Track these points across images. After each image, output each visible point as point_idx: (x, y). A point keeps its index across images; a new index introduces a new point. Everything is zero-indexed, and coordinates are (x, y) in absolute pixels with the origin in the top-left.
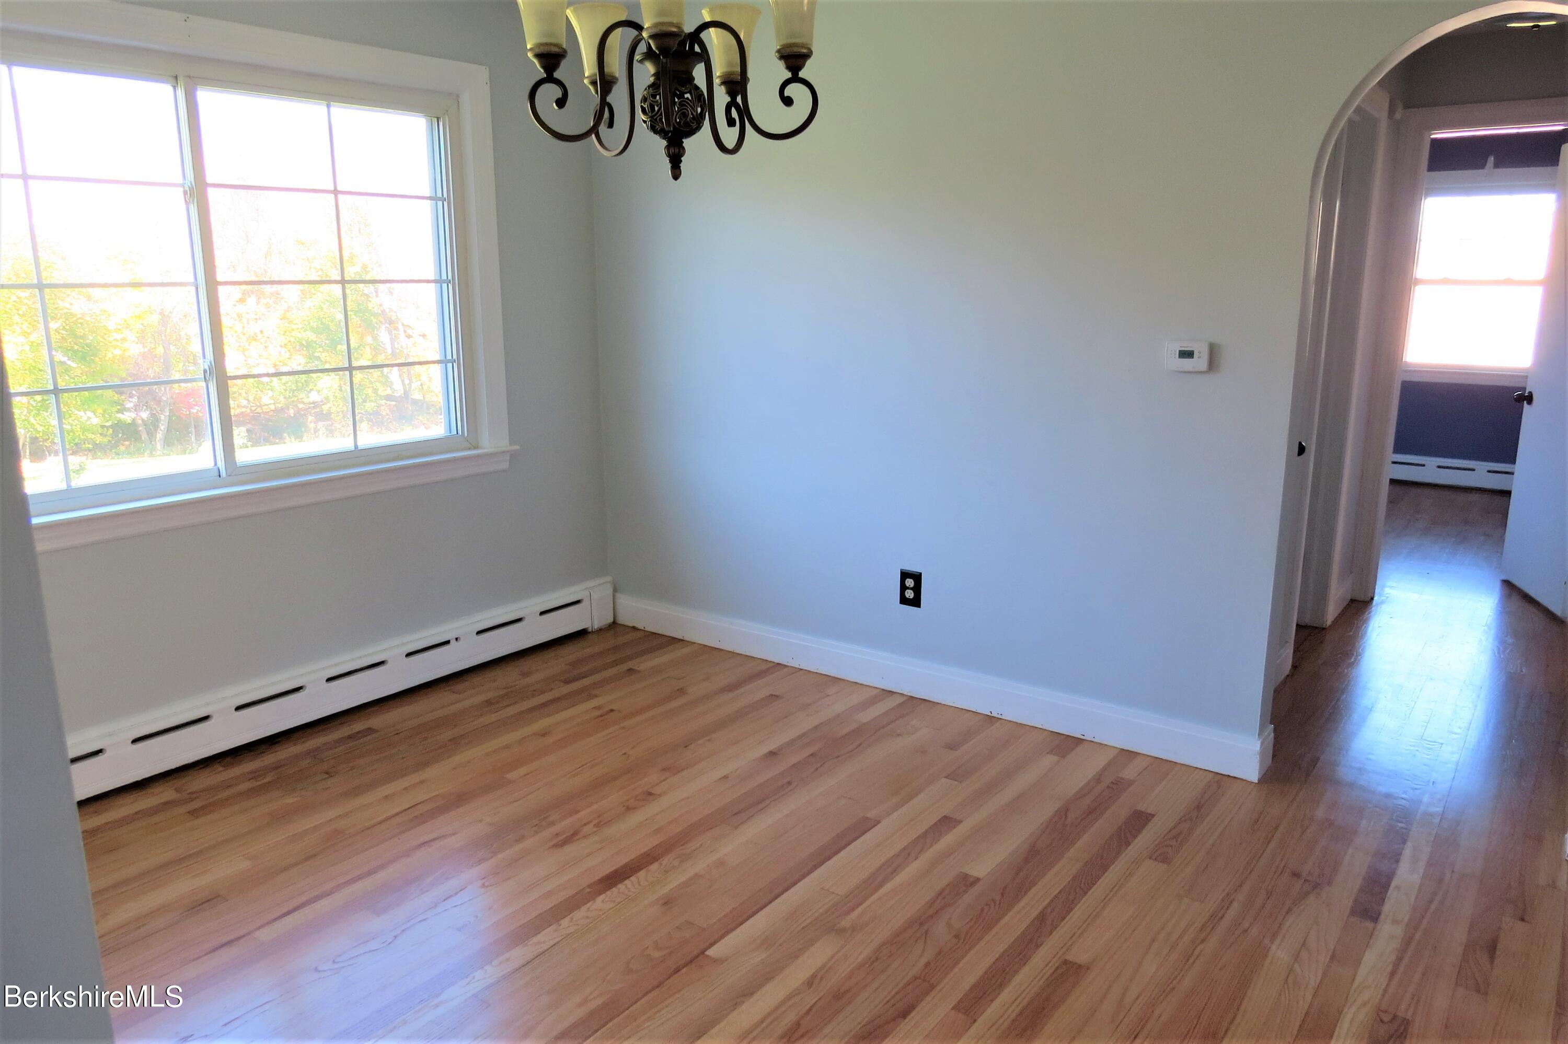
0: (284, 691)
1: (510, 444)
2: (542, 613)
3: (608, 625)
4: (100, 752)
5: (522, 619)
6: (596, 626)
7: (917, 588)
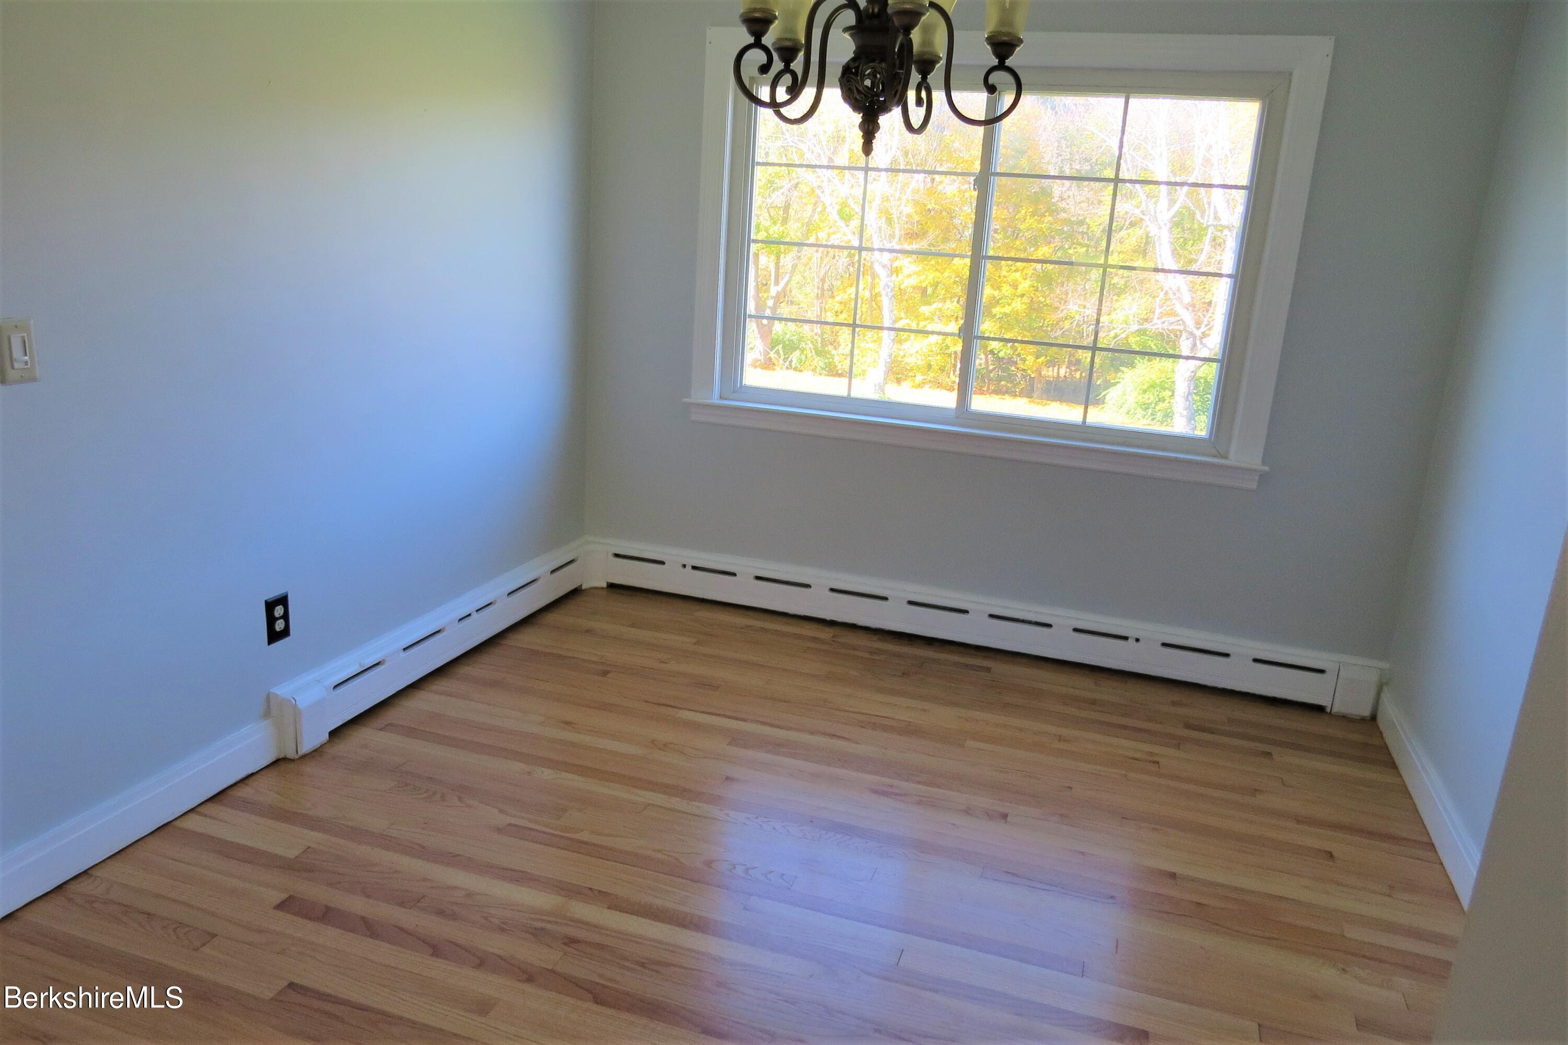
0: (957, 608)
1: (1263, 464)
2: (1256, 660)
3: (1358, 718)
4: (808, 586)
5: (1227, 655)
6: (1335, 710)
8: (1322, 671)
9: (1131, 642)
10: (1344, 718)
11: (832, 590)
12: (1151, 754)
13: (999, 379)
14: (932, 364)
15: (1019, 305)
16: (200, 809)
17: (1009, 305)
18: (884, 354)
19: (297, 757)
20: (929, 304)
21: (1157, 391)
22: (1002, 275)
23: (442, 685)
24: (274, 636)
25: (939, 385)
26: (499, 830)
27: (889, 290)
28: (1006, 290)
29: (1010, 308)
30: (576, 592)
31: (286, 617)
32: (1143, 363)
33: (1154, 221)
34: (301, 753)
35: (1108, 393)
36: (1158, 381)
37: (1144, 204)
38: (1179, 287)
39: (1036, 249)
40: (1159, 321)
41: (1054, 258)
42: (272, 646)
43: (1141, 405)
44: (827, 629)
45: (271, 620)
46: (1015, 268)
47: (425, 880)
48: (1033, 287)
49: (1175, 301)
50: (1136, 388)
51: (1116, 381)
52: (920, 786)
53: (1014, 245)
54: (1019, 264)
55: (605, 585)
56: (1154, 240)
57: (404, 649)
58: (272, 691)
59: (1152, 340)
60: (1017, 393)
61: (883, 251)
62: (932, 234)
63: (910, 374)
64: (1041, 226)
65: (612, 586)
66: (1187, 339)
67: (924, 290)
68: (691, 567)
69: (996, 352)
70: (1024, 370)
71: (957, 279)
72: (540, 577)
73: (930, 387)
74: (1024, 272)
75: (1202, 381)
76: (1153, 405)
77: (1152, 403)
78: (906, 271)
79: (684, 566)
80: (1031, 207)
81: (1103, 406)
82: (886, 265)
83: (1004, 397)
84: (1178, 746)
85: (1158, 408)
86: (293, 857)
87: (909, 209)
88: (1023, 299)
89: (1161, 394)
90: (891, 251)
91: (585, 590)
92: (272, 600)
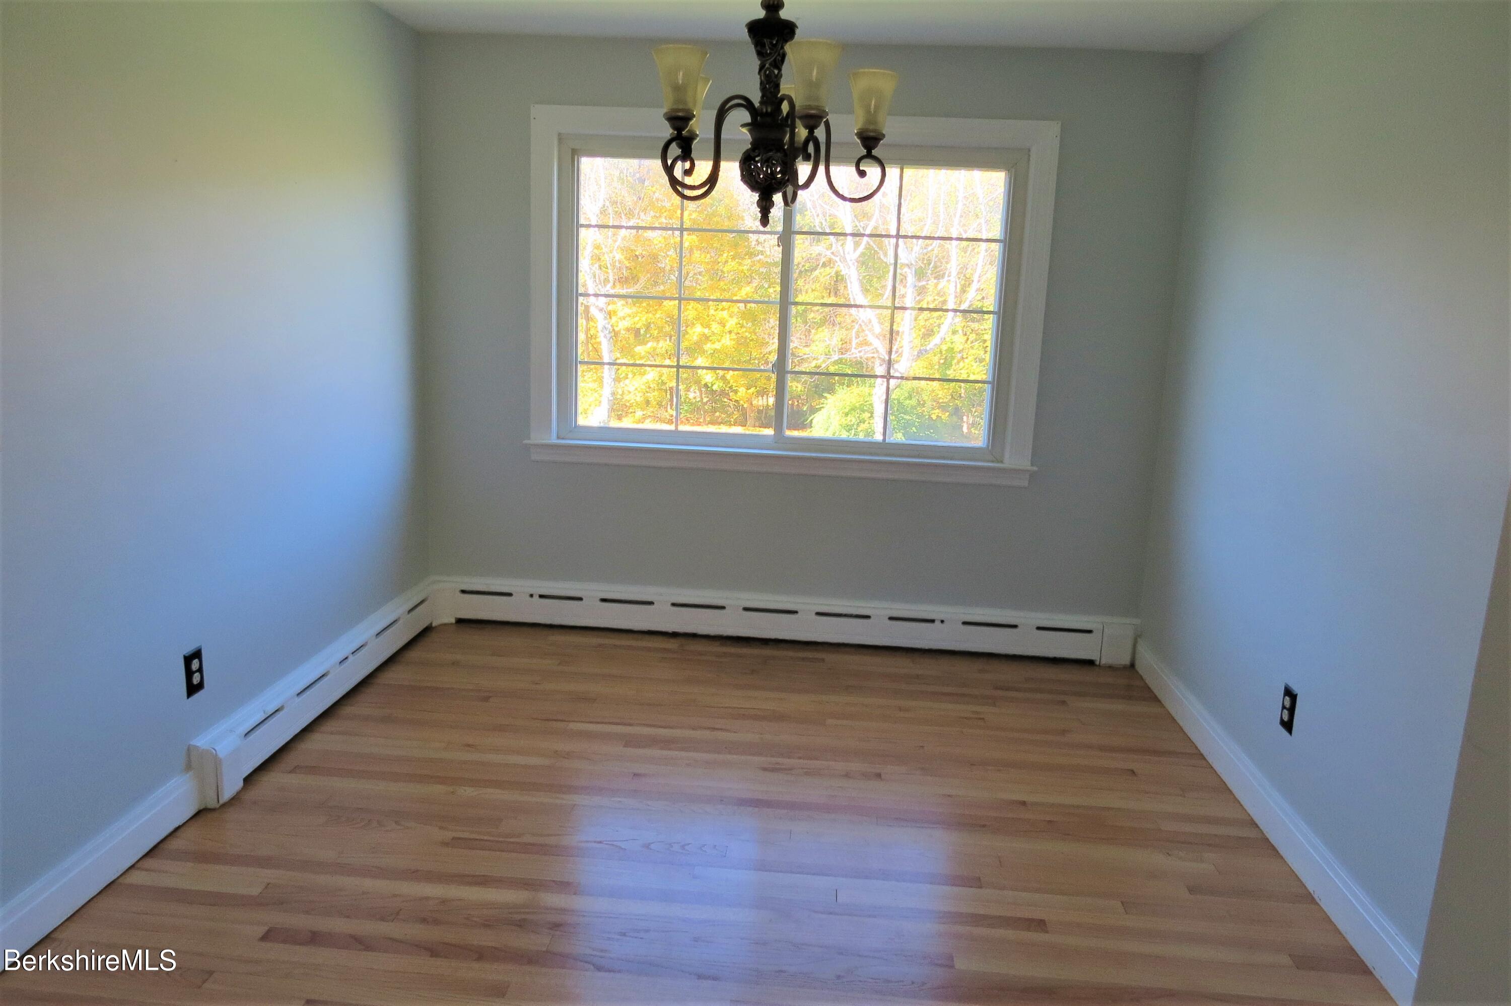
0: (787, 610)
1: (1033, 466)
2: (1039, 628)
3: (1121, 666)
4: (651, 603)
5: (1015, 626)
6: (1103, 662)
7: (1292, 710)
8: (1090, 632)
9: (937, 623)
10: (1111, 668)
11: (674, 605)
12: (977, 713)
13: (714, 410)
14: (649, 400)
15: (727, 341)
16: (139, 865)
17: (719, 341)
18: (607, 391)
19: (217, 806)
20: (644, 343)
21: (858, 413)
22: (710, 314)
23: (330, 725)
24: (193, 689)
25: (657, 419)
26: (445, 844)
27: (607, 332)
28: (715, 327)
29: (720, 344)
30: (427, 630)
31: (200, 670)
32: (843, 389)
33: (844, 261)
34: (221, 802)
35: (814, 417)
36: (857, 405)
37: (834, 245)
38: (870, 319)
39: (740, 289)
40: (857, 351)
41: (757, 297)
42: (190, 699)
43: (845, 426)
44: (672, 640)
45: (189, 674)
46: (722, 307)
47: (395, 896)
48: (739, 324)
49: (867, 332)
50: (839, 412)
51: (821, 406)
52: (801, 761)
53: (719, 285)
54: (724, 303)
55: (453, 621)
56: (845, 278)
57: (298, 694)
58: (191, 743)
59: (848, 368)
60: (732, 423)
61: (598, 297)
62: (643, 279)
63: (631, 410)
64: (742, 268)
65: (460, 621)
66: (881, 365)
67: (638, 330)
68: (538, 596)
69: (710, 385)
70: (736, 401)
71: (668, 319)
72: (399, 618)
73: (650, 422)
74: (731, 310)
75: (896, 402)
76: (855, 426)
77: (853, 425)
78: (621, 314)
79: (531, 596)
80: (732, 252)
81: (811, 430)
82: (603, 308)
83: (720, 426)
84: (994, 705)
85: (860, 429)
86: (257, 894)
87: (619, 256)
88: (731, 335)
89: (861, 416)
90: (606, 296)
91: (436, 627)
92: (190, 653)
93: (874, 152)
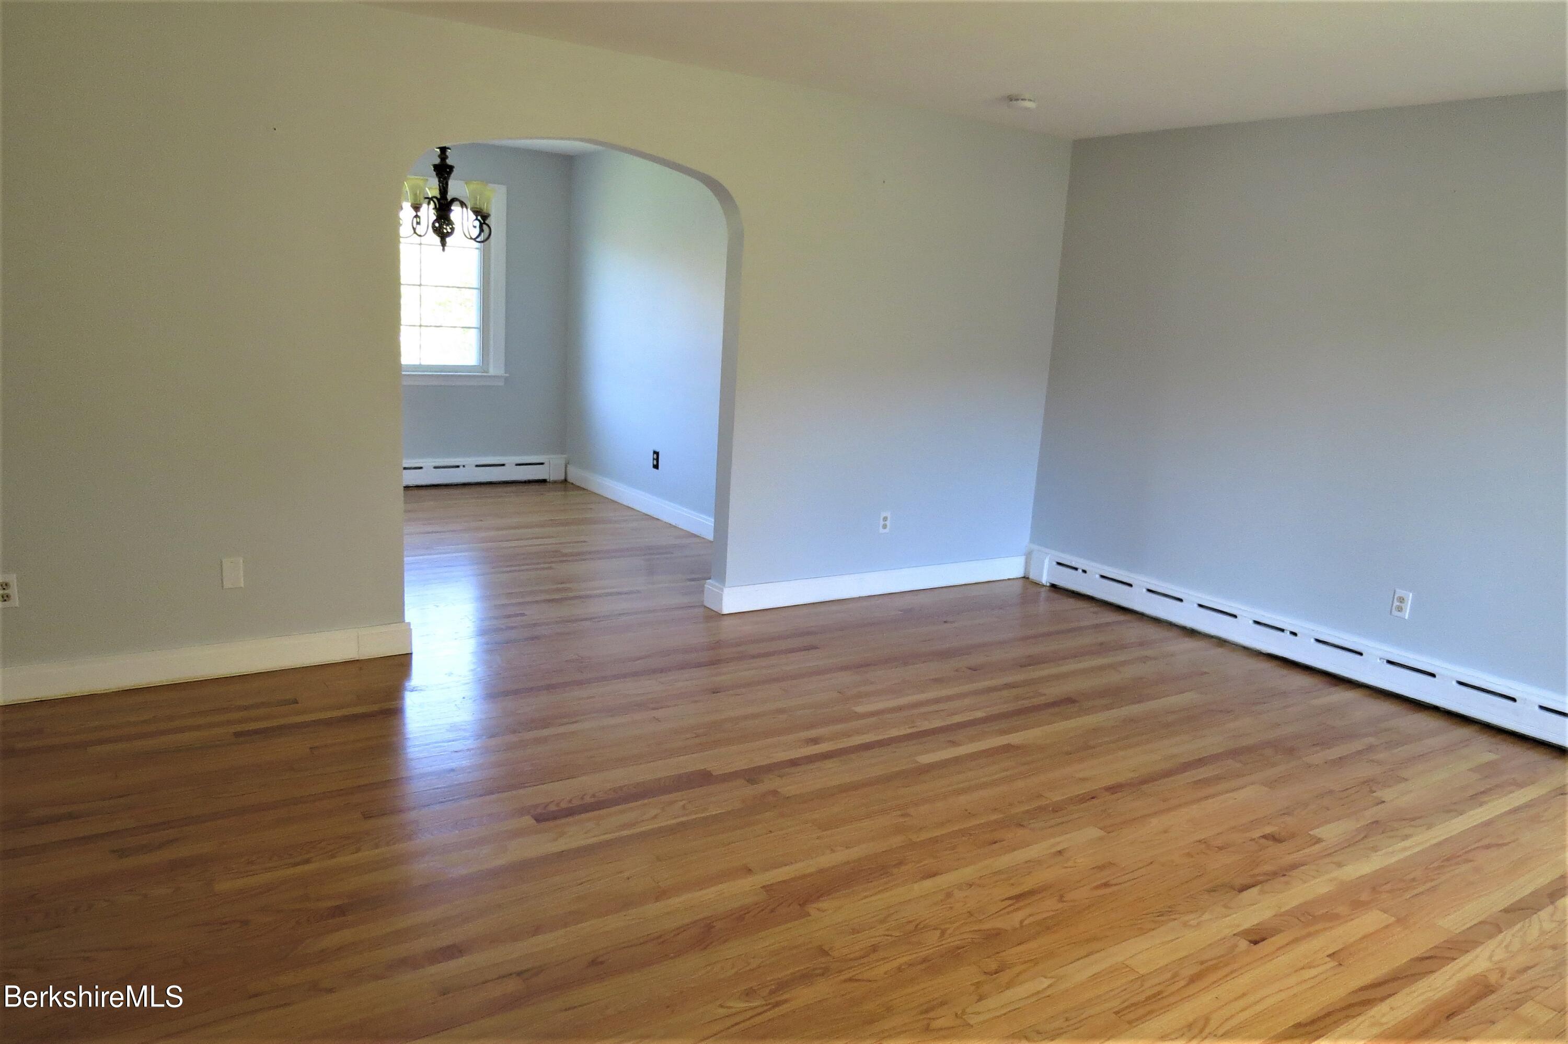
1: (505, 373)
2: (516, 465)
3: (560, 481)
5: (503, 465)
6: (552, 479)
7: (657, 459)
8: (542, 464)
9: (461, 467)
10: (555, 482)
93: (486, 222)
